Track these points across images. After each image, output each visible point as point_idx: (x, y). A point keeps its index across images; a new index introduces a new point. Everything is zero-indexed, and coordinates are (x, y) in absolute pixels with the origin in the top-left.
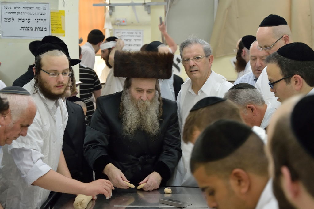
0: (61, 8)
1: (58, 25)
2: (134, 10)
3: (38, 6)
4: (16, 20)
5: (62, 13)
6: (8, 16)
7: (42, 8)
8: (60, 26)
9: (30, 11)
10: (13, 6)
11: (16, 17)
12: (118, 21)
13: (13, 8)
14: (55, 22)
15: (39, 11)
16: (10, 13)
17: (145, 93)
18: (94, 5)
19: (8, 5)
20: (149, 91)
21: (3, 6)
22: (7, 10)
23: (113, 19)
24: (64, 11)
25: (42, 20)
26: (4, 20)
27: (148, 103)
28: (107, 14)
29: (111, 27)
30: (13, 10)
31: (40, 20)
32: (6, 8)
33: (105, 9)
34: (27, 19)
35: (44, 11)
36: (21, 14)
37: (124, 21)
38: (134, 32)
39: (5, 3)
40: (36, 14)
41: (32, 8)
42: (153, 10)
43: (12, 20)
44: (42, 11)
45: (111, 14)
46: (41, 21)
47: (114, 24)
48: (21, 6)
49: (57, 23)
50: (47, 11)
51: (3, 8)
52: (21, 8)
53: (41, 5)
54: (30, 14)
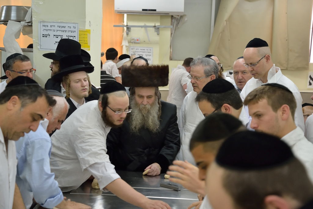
0: (87, 27)
1: (84, 41)
2: (146, 31)
3: (70, 25)
4: (52, 36)
5: (89, 31)
6: (46, 33)
7: (72, 27)
8: (86, 42)
9: (63, 29)
10: (49, 25)
11: (52, 33)
12: (133, 39)
13: (49, 26)
14: (82, 38)
15: (70, 29)
16: (47, 30)
17: (145, 98)
18: (115, 26)
19: (46, 24)
20: (149, 97)
21: (42, 24)
22: (44, 28)
23: (129, 38)
24: (90, 30)
25: (72, 36)
26: (42, 36)
27: (148, 107)
28: (125, 34)
29: (127, 44)
30: (49, 28)
31: (70, 36)
32: (44, 26)
33: (123, 30)
34: (60, 36)
35: (74, 30)
36: (56, 31)
37: (138, 40)
38: (146, 49)
39: (44, 22)
40: (68, 31)
41: (65, 27)
42: (161, 32)
43: (48, 36)
44: (72, 29)
45: (127, 34)
47: (129, 42)
48: (56, 25)
49: (83, 40)
50: (76, 30)
51: (41, 26)
52: (56, 26)
53: (72, 25)
54: (63, 31)
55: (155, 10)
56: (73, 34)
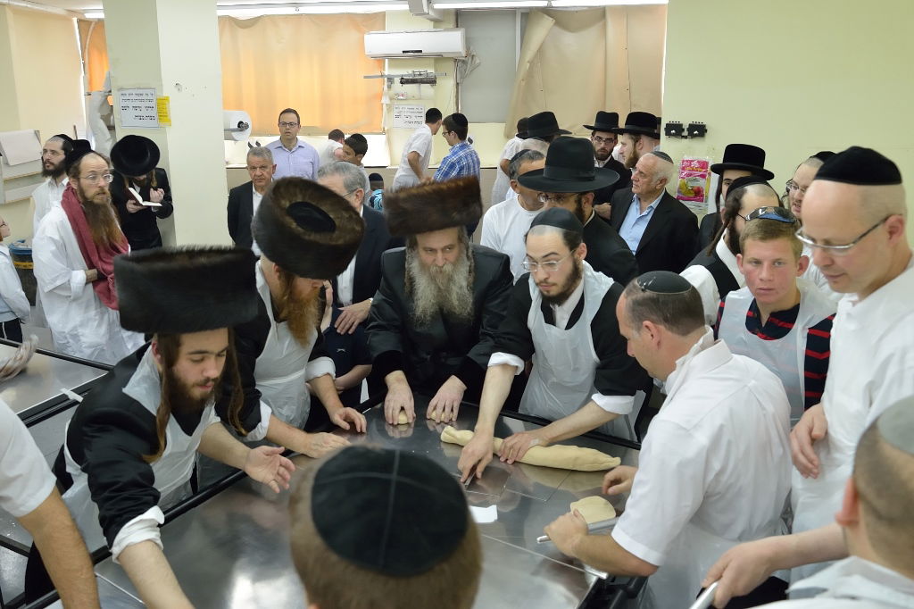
1: (164, 113)
3: (147, 92)
4: (131, 107)
5: (166, 99)
6: (125, 104)
9: (141, 97)
10: (127, 92)
11: (130, 104)
12: (397, 95)
13: (127, 95)
14: (161, 109)
16: (125, 100)
17: (440, 253)
18: (365, 77)
19: (124, 92)
21: (120, 93)
23: (392, 92)
24: (168, 97)
25: (150, 107)
26: (121, 108)
27: (449, 269)
28: (385, 87)
29: (388, 102)
32: (122, 95)
33: (384, 81)
34: (138, 106)
36: (134, 101)
37: (402, 95)
38: (415, 107)
39: (122, 89)
40: (146, 100)
44: (150, 97)
45: (389, 87)
48: (134, 92)
52: (134, 95)
53: (149, 91)
54: (142, 100)
55: (421, 51)
56: (151, 104)
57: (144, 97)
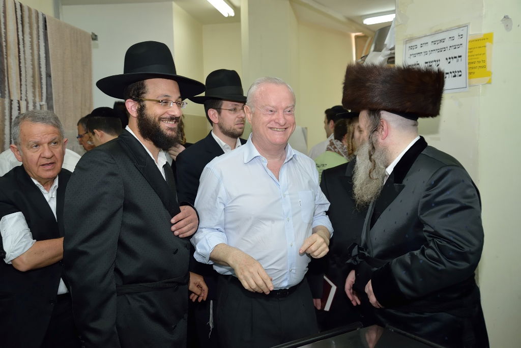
1: (479, 62)
3: (451, 34)
4: (423, 64)
5: (489, 38)
6: (413, 61)
7: (456, 37)
8: (482, 64)
9: (441, 45)
10: (419, 43)
13: (419, 46)
14: (475, 57)
15: (452, 43)
16: (415, 55)
19: (413, 44)
21: (409, 45)
22: (412, 52)
24: (491, 35)
25: (455, 57)
30: (419, 50)
31: (452, 58)
32: (411, 48)
34: (435, 61)
35: (460, 42)
36: (428, 53)
39: (411, 39)
40: (449, 48)
41: (442, 41)
44: (457, 41)
46: (454, 59)
48: (429, 40)
49: (476, 60)
50: (463, 41)
51: (408, 48)
52: (430, 43)
53: (455, 33)
54: (440, 50)
56: (456, 53)
57: (448, 43)
